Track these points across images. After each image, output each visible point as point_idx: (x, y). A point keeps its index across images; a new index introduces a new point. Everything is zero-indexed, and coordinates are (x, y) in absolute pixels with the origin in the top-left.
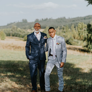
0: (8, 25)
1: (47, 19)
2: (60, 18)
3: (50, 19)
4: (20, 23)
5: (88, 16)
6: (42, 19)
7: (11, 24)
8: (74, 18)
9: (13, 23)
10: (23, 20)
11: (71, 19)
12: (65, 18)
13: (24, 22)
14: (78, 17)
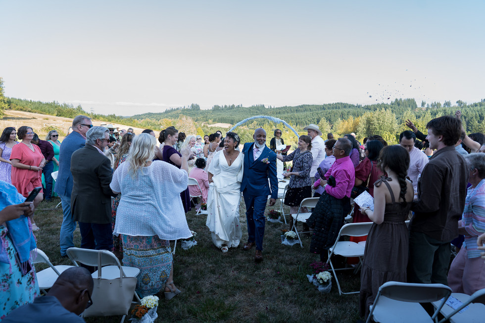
0: (167, 112)
1: (233, 106)
2: (255, 106)
3: (238, 106)
4: (187, 110)
5: (302, 106)
6: (226, 106)
7: (172, 110)
8: (279, 108)
9: (175, 110)
10: (192, 105)
11: (274, 109)
12: (263, 106)
13: (194, 109)
14: (286, 107)
